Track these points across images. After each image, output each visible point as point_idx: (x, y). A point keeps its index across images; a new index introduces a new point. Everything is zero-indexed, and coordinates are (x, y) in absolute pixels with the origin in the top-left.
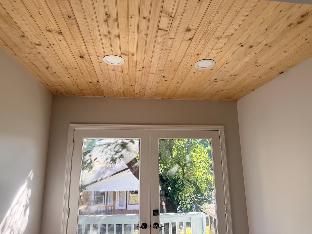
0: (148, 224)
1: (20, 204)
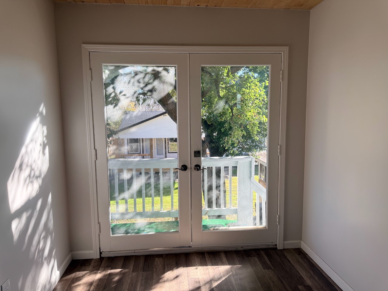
1: (36, 142)
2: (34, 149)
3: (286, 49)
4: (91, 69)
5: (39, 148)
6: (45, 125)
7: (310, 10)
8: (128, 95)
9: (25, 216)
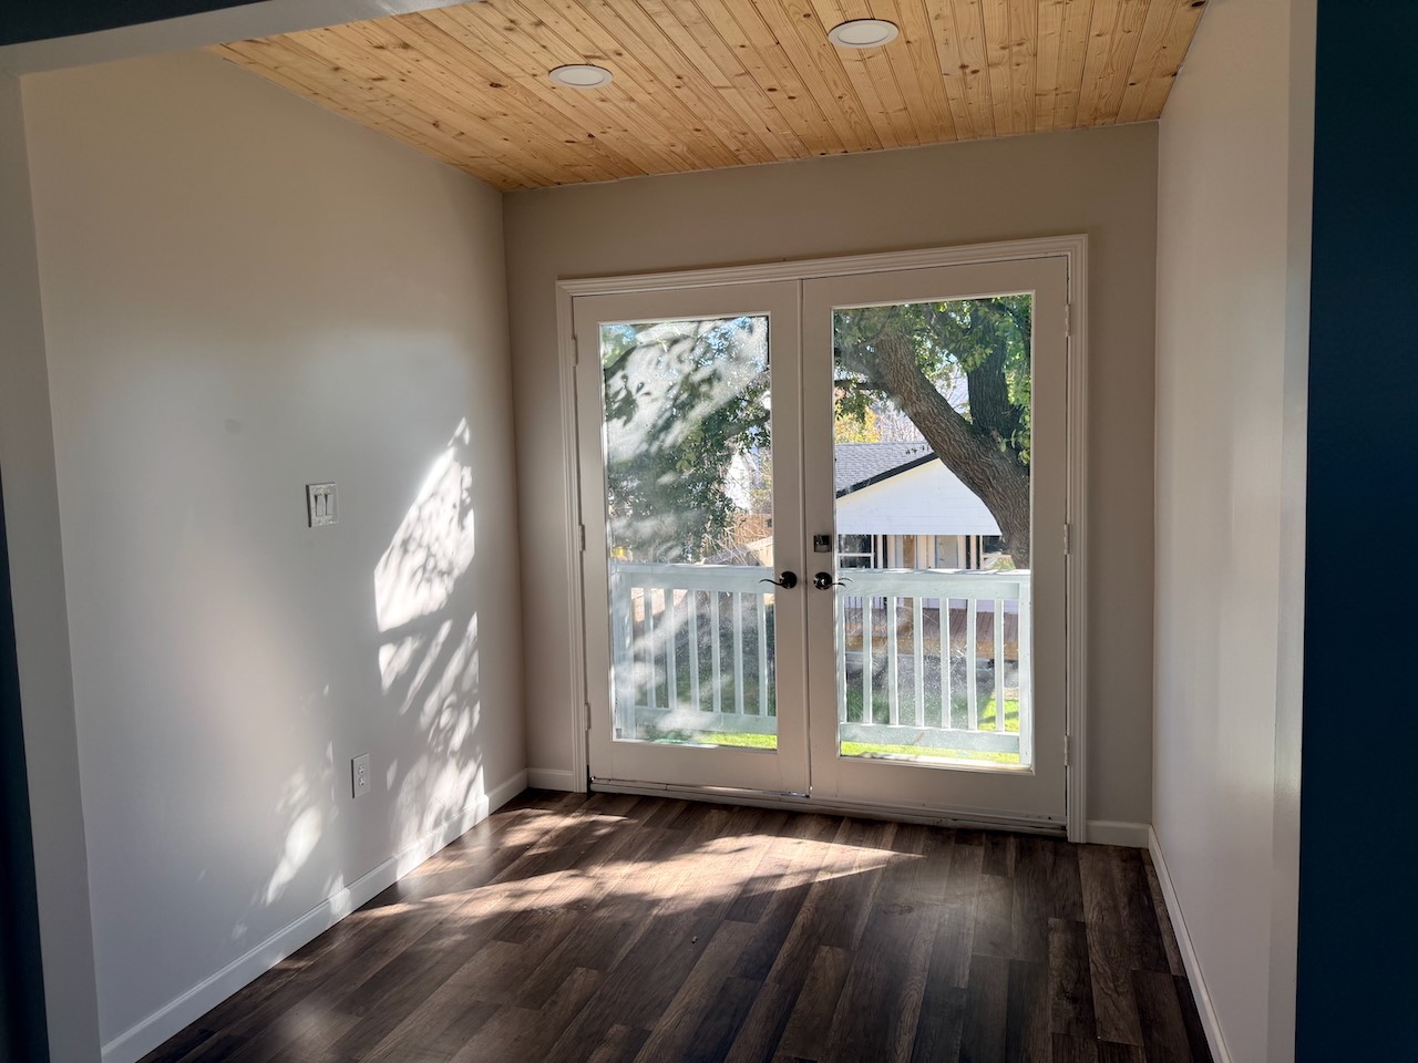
0: (801, 576)
1: (442, 500)
2: (438, 514)
3: (1080, 243)
4: (575, 338)
5: (448, 512)
6: (468, 466)
7: (1159, 120)
8: (655, 394)
9: (408, 648)
